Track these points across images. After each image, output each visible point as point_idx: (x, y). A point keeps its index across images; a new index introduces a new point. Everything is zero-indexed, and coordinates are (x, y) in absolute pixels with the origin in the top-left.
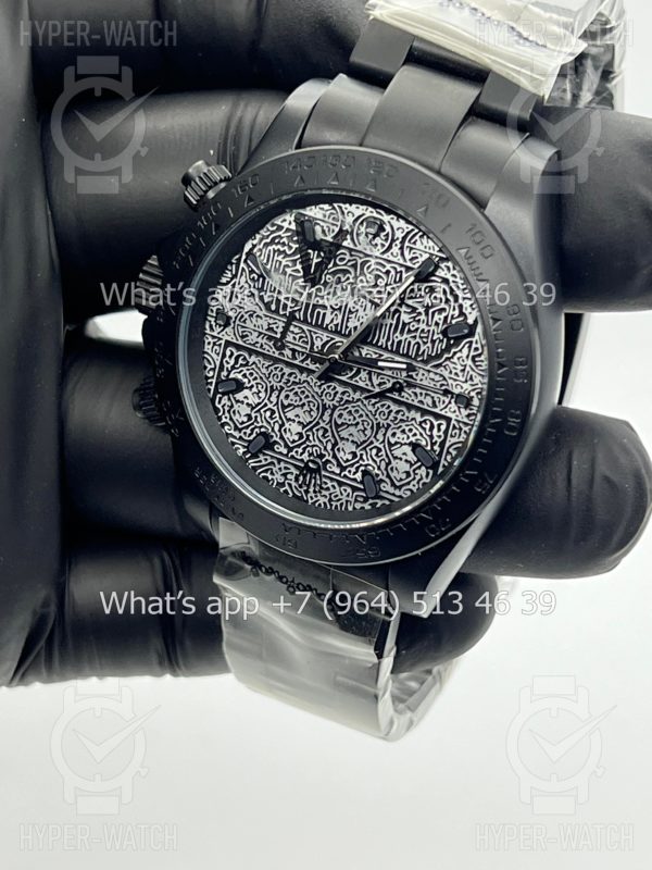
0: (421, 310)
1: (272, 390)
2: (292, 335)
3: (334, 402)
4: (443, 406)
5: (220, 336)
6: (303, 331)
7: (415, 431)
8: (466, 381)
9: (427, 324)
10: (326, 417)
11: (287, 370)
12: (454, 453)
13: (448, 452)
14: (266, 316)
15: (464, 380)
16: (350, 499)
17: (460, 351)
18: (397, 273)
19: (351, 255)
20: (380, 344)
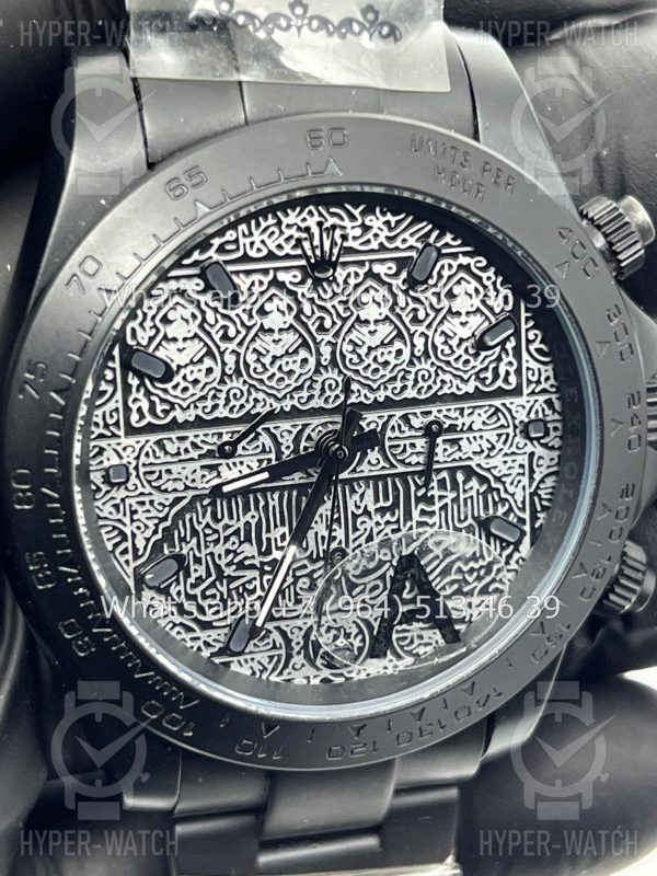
0: (229, 571)
1: (426, 354)
2: (419, 449)
3: (320, 379)
4: (147, 448)
5: (532, 399)
6: (402, 462)
10: (326, 351)
11: (410, 393)
12: (103, 386)
13: (113, 382)
14: (469, 458)
16: (248, 241)
17: (148, 540)
20: (276, 496)
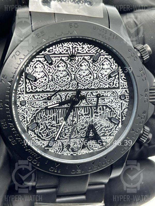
0: (49, 127)
1: (97, 78)
2: (95, 100)
3: (72, 83)
4: (30, 97)
5: (122, 90)
6: (91, 103)
7: (38, 84)
8: (24, 109)
9: (45, 123)
10: (73, 76)
11: (93, 87)
12: (20, 82)
13: (23, 81)
14: (107, 103)
15: (26, 109)
16: (55, 50)
17: (30, 119)
18: (62, 136)
19: (81, 136)
20: (61, 110)
